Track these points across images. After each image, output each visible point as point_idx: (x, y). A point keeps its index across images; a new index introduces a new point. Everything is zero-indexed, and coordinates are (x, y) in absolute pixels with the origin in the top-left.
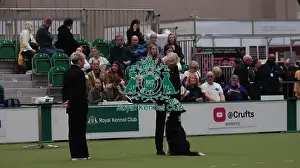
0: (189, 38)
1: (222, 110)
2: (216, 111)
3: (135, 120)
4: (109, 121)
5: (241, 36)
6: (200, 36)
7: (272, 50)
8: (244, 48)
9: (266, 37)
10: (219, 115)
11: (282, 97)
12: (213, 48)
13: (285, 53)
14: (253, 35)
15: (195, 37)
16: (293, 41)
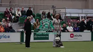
0: (64, 14)
1: (73, 34)
2: (71, 34)
3: (48, 37)
4: (40, 37)
5: (79, 13)
6: (67, 13)
8: (80, 17)
9: (86, 14)
10: (72, 36)
11: (90, 31)
14: (82, 13)
15: (66, 13)
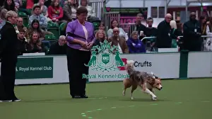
7: (170, 10)
12: (120, 9)
13: (182, 12)
16: (188, 3)
